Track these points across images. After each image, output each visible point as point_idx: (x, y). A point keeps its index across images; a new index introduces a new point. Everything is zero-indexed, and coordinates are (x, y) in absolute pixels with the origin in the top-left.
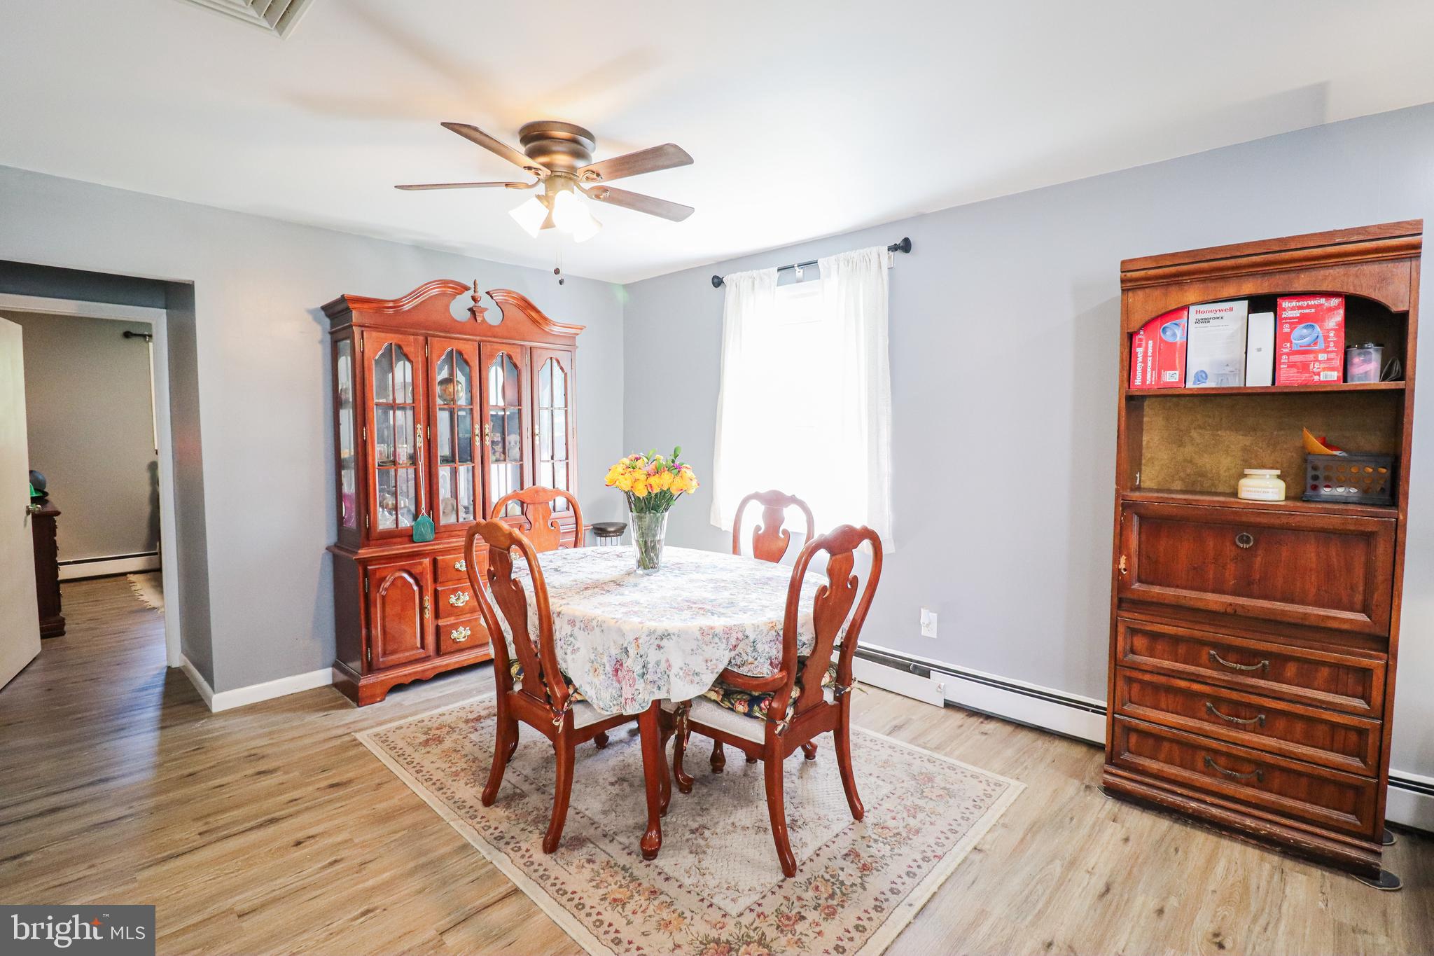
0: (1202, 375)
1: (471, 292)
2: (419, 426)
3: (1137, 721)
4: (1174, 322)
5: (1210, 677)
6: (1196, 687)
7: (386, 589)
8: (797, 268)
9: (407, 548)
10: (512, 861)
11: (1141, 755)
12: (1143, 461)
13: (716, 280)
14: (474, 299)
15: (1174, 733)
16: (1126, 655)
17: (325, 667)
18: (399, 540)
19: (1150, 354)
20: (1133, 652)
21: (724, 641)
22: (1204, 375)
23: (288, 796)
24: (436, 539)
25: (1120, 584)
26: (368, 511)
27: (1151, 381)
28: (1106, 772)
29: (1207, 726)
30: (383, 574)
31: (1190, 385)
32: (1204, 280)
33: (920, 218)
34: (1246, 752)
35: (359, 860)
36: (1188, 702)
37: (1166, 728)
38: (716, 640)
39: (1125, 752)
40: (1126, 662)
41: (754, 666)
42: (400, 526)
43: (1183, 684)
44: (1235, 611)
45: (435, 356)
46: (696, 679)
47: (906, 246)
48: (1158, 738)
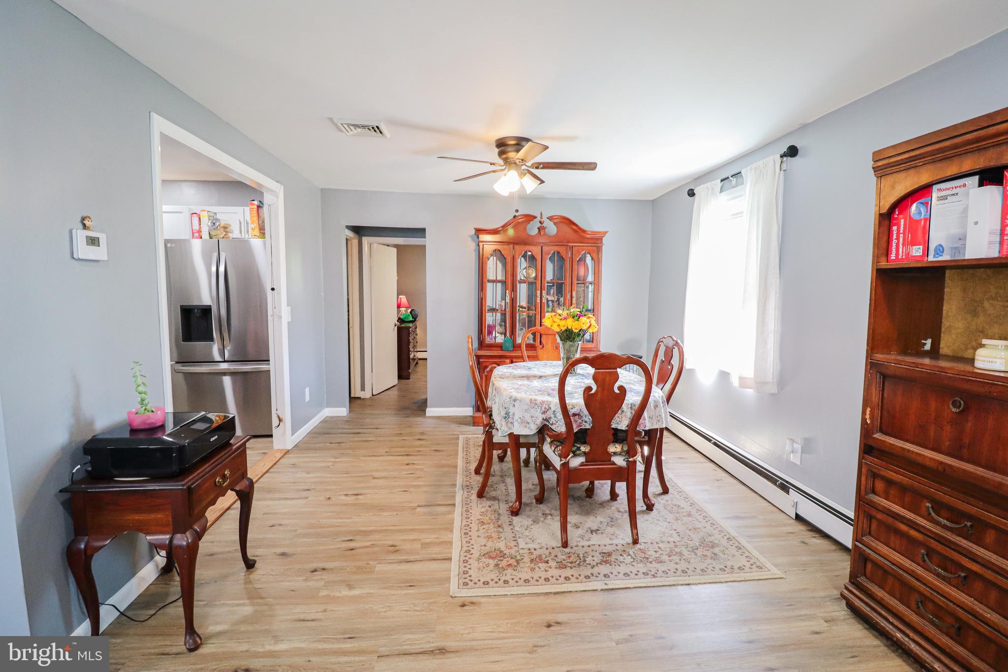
0: (940, 250)
1: (539, 219)
2: (507, 291)
3: (870, 552)
4: (920, 201)
5: (923, 527)
6: (913, 533)
7: (487, 372)
8: (731, 178)
9: (500, 353)
10: (463, 495)
11: (873, 582)
12: (943, 329)
13: (690, 192)
14: (541, 222)
15: (893, 569)
16: (867, 493)
17: (470, 407)
18: (495, 348)
19: (902, 231)
20: (874, 492)
21: (540, 408)
22: (941, 249)
23: (417, 449)
24: (513, 351)
25: (866, 432)
26: (482, 333)
27: (903, 256)
28: (846, 588)
29: (920, 571)
30: (487, 365)
31: (931, 258)
32: (934, 162)
33: (804, 128)
34: (944, 602)
35: (419, 476)
36: (909, 546)
37: (889, 564)
38: (536, 407)
39: (861, 575)
40: (867, 499)
41: (556, 426)
42: (496, 341)
43: (903, 527)
44: (944, 471)
45: (517, 254)
46: (528, 425)
47: (793, 152)
48: (886, 572)
